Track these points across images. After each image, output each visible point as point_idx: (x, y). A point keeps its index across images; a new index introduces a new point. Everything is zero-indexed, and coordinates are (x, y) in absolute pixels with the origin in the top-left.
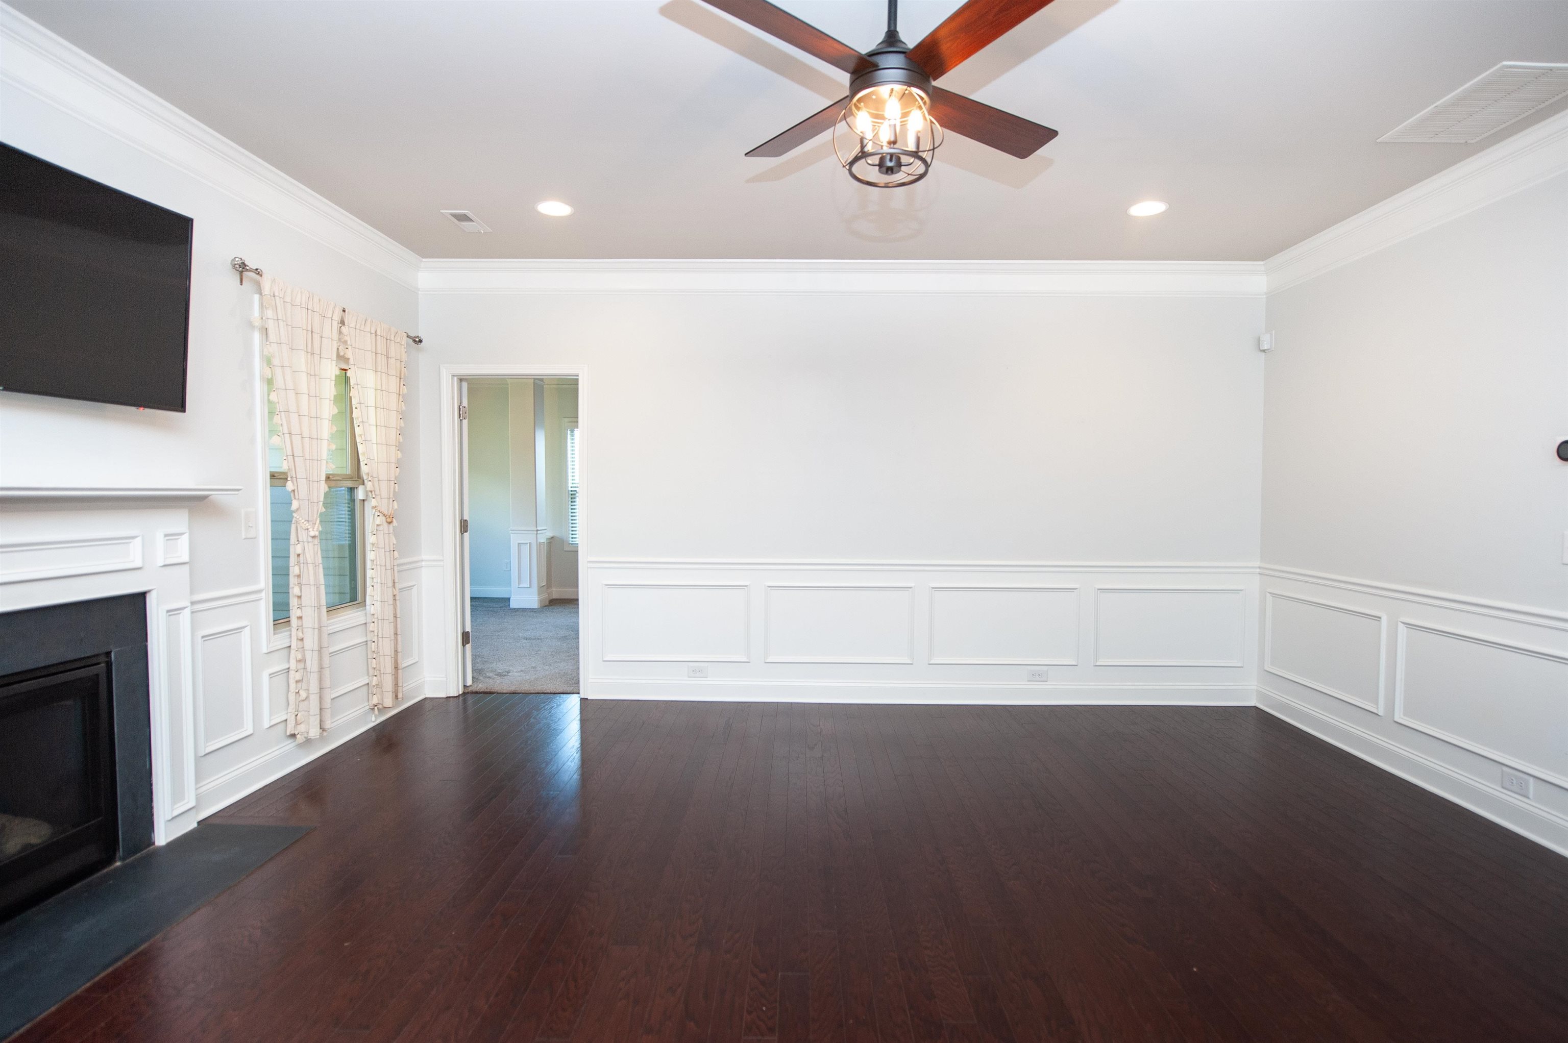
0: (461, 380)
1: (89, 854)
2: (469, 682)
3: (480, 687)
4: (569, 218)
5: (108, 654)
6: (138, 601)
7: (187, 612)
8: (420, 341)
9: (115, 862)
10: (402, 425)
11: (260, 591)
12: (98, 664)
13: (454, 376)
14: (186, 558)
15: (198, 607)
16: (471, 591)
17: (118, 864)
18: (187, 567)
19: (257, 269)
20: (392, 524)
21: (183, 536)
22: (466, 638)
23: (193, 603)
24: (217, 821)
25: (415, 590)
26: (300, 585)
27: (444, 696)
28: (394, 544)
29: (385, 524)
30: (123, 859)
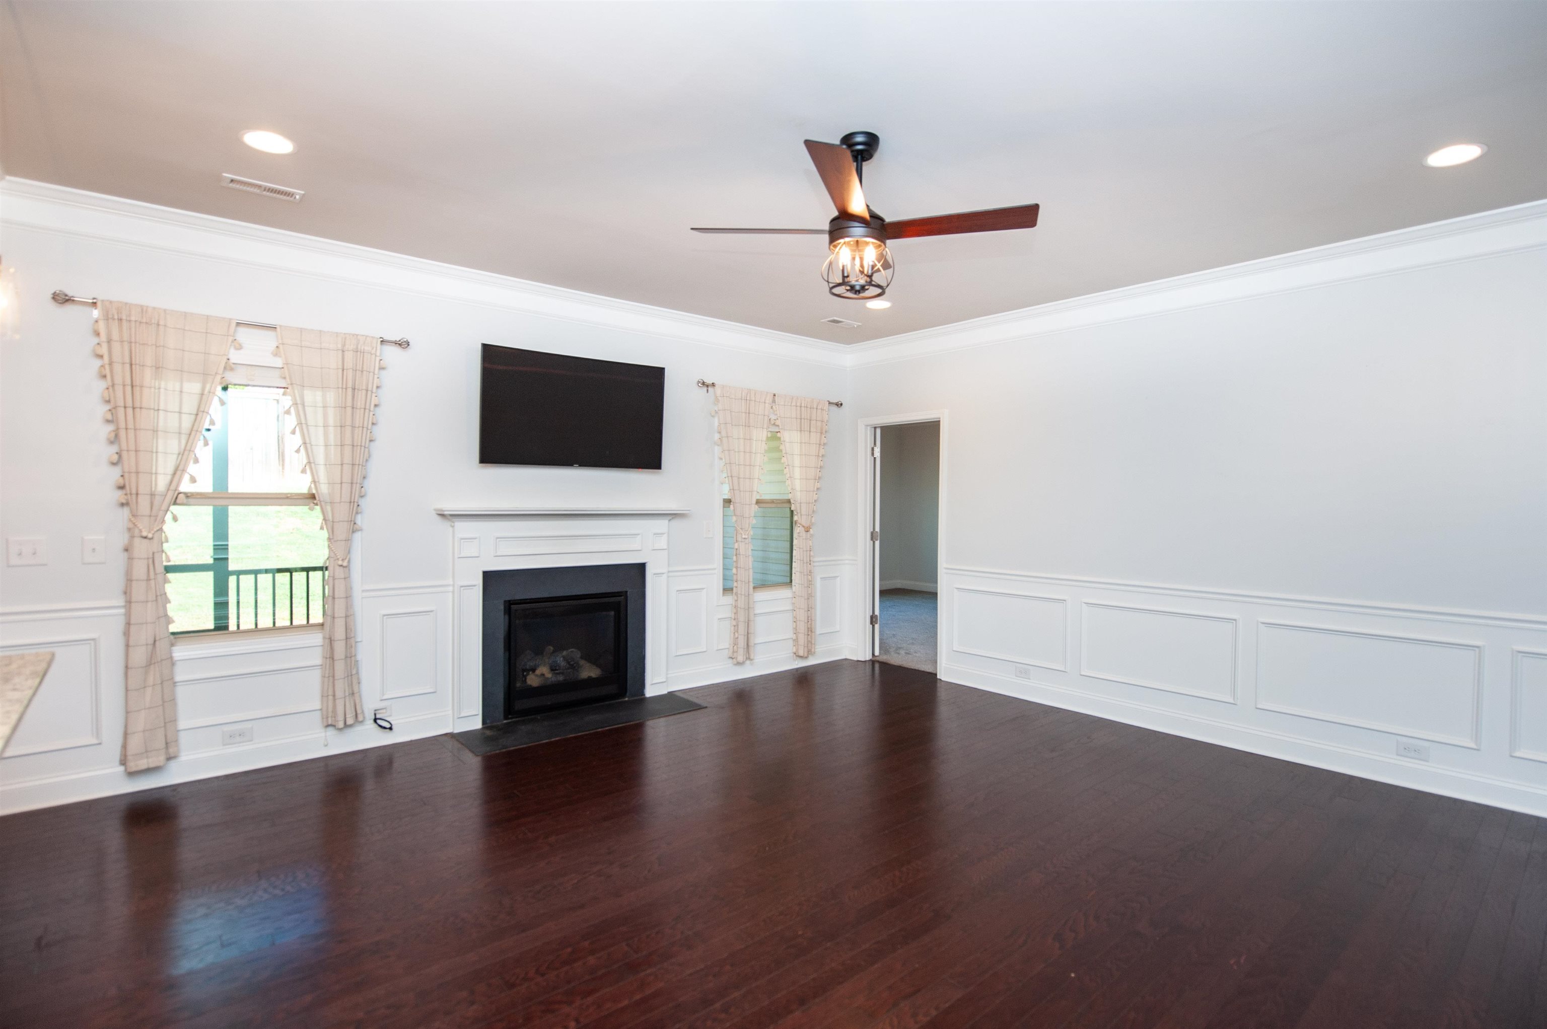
0: (875, 428)
1: (612, 689)
2: (877, 653)
3: (884, 658)
4: (890, 307)
5: (626, 592)
6: (641, 568)
7: (665, 576)
8: (841, 404)
9: (626, 698)
10: (822, 464)
11: (715, 569)
12: (621, 596)
13: (868, 426)
14: (665, 547)
15: (671, 574)
16: (880, 585)
17: (627, 699)
18: (667, 551)
19: (713, 383)
20: (809, 533)
21: (665, 535)
22: (873, 620)
23: (669, 572)
24: (678, 694)
25: (838, 579)
26: (737, 568)
27: (855, 659)
28: (810, 546)
29: (804, 533)
30: (628, 697)
